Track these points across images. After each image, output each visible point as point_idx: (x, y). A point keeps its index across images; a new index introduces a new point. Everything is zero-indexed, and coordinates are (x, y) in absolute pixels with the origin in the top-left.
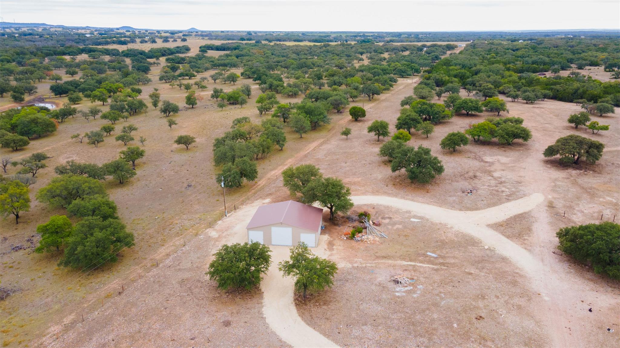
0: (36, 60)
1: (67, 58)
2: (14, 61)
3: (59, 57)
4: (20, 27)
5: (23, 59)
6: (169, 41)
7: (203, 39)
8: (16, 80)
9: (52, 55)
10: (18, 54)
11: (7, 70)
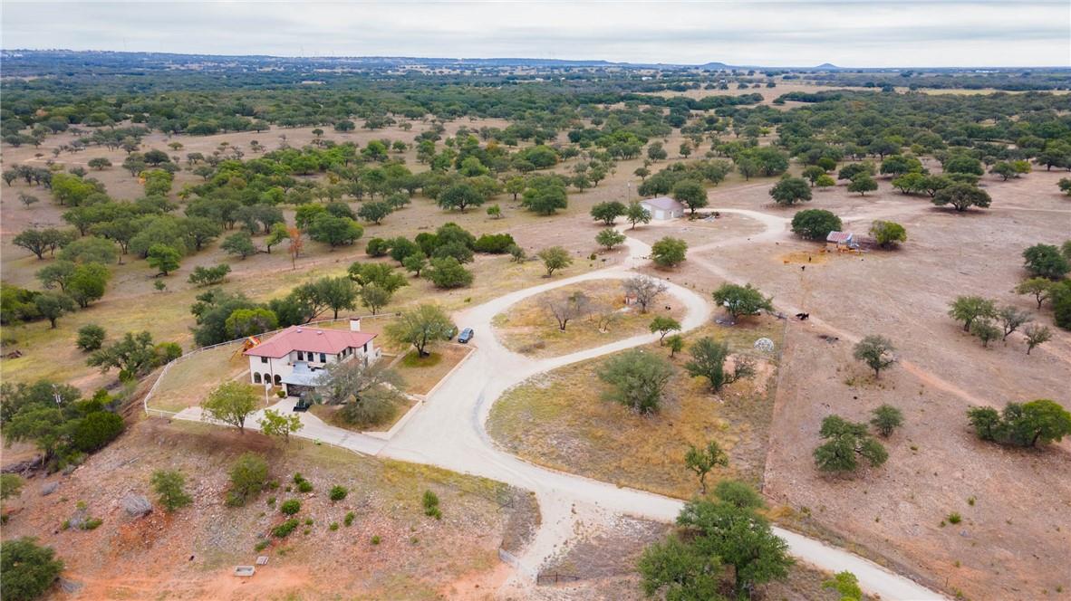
0: (568, 108)
1: (601, 106)
2: (548, 109)
3: (593, 105)
4: (571, 67)
5: (556, 106)
6: (747, 87)
7: (809, 83)
8: (543, 126)
9: (587, 103)
10: (553, 101)
11: (538, 117)
